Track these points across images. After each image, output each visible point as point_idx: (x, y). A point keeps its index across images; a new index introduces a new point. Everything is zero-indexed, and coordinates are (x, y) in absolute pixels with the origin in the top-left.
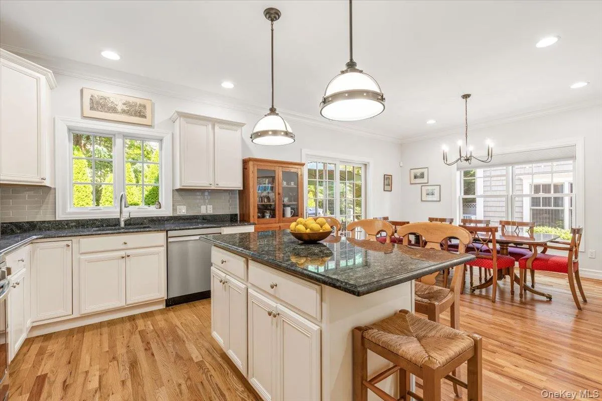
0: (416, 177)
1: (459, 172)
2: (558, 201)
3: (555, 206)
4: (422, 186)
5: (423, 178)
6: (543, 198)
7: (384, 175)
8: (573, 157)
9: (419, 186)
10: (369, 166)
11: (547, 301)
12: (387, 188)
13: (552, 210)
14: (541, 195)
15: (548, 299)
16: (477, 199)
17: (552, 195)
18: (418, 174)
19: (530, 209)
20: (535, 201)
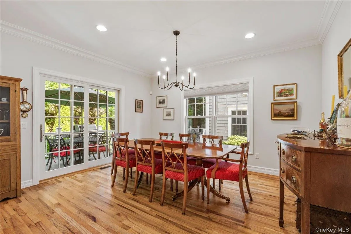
0: (160, 103)
1: (186, 99)
2: (244, 120)
3: (243, 123)
4: (163, 109)
5: (164, 103)
6: (237, 118)
7: (136, 100)
8: (248, 91)
9: (162, 109)
10: (121, 91)
11: (227, 202)
12: (138, 110)
13: (242, 125)
14: (237, 116)
15: (227, 201)
16: (206, 118)
17: (242, 116)
18: (161, 101)
19: (232, 125)
20: (234, 120)
